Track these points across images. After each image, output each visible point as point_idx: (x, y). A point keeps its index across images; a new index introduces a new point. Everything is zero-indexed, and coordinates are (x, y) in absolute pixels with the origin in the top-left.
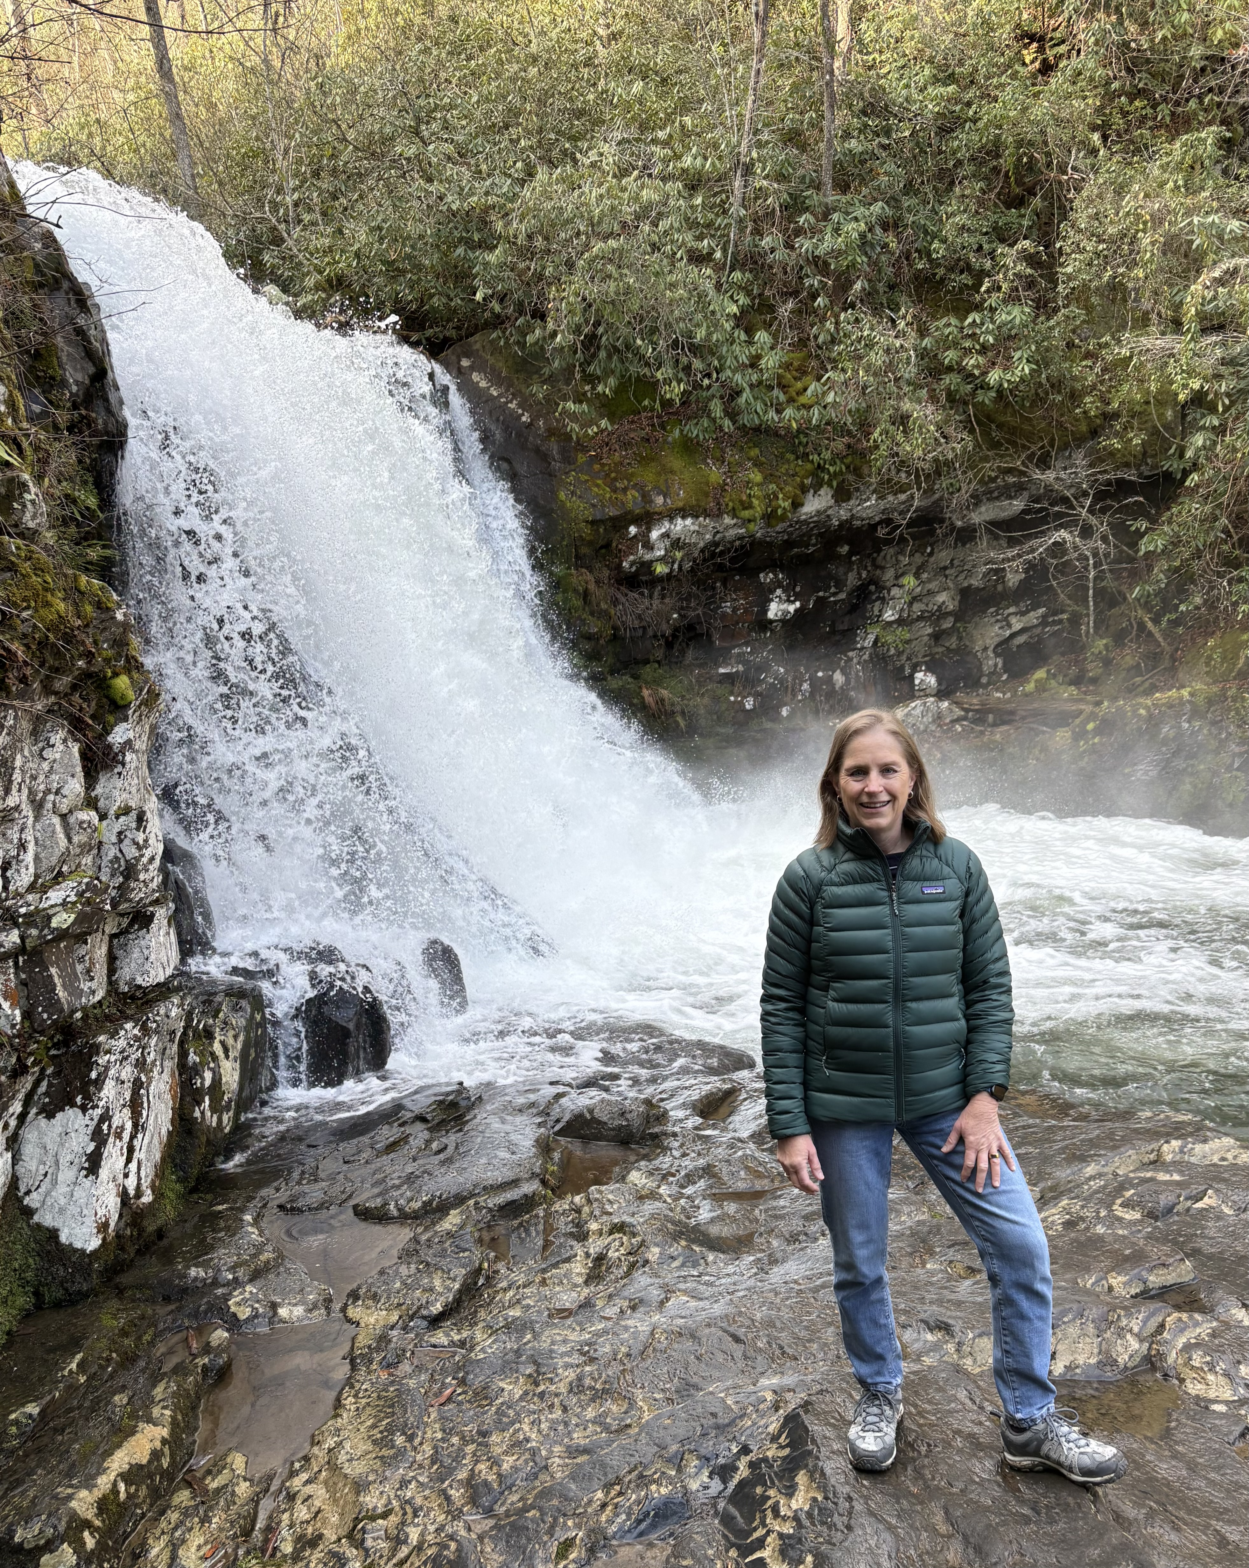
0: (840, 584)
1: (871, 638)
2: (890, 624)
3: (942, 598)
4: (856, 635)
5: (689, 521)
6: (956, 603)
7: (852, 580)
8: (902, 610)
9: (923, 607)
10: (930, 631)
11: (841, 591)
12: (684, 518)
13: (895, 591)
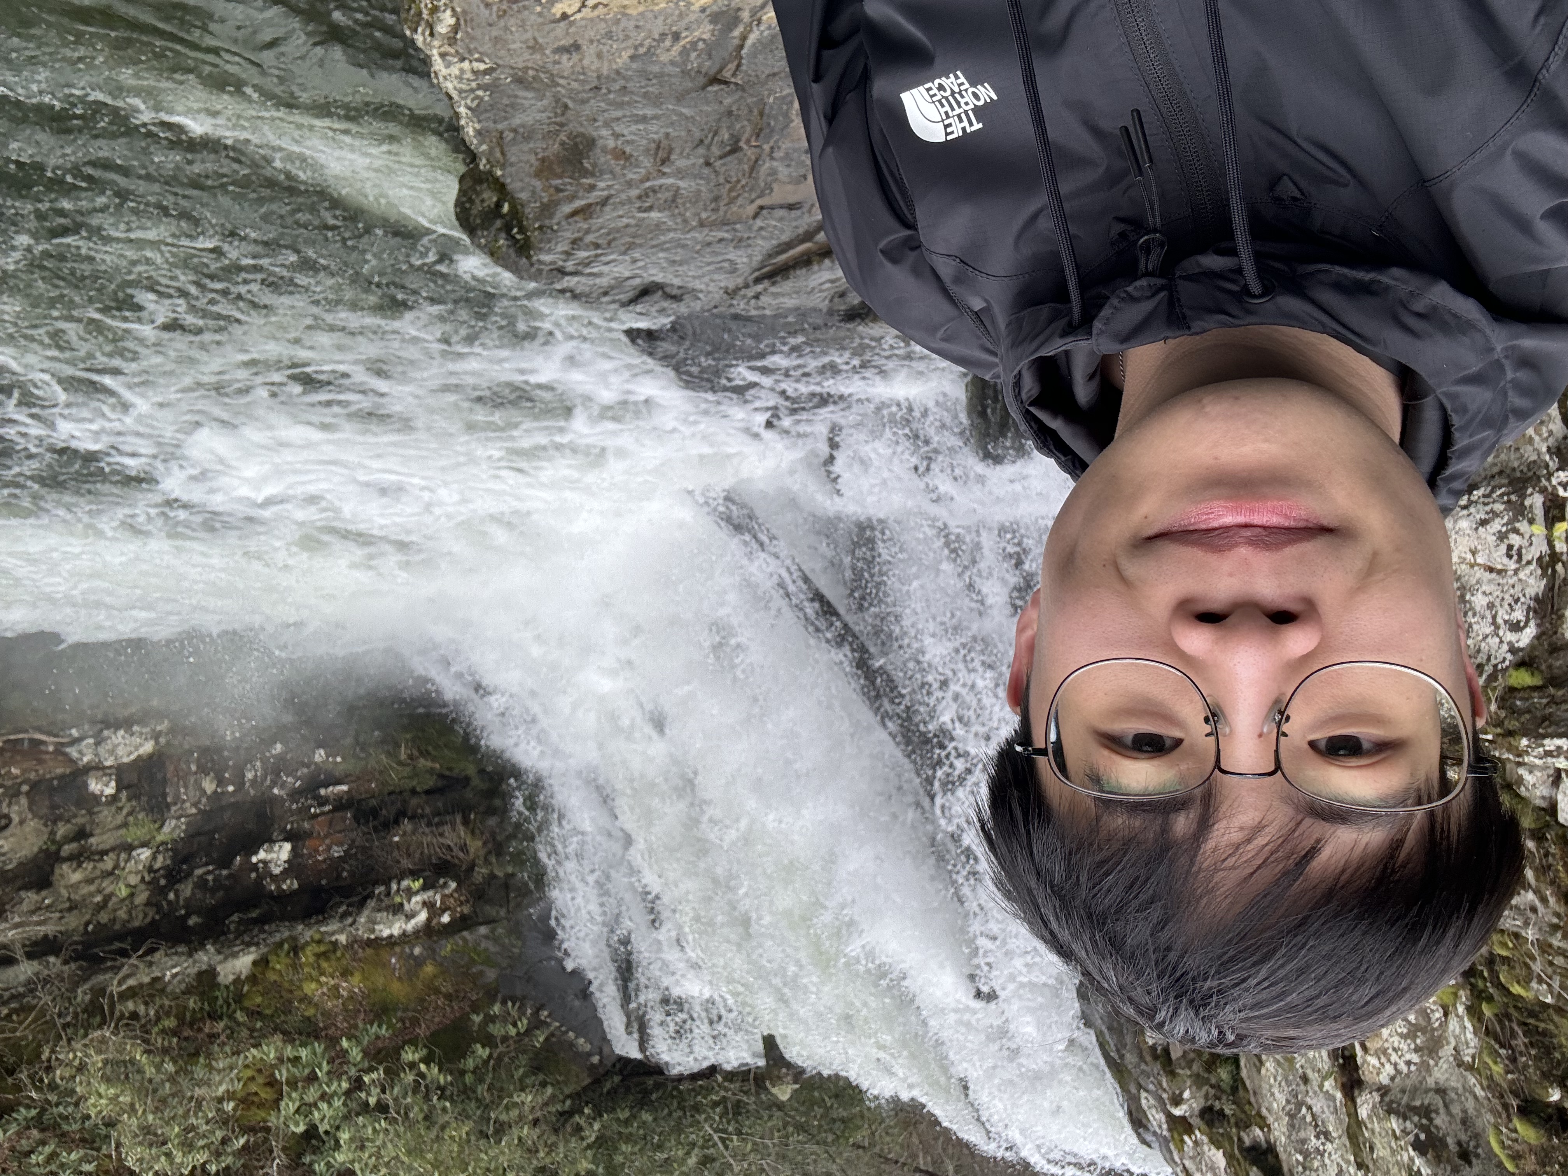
0: (202, 883)
1: (166, 829)
2: (144, 845)
3: (76, 877)
4: (185, 831)
5: (386, 933)
6: (57, 871)
7: (187, 889)
8: (127, 861)
9: (100, 865)
10: (92, 840)
11: (200, 877)
12: (391, 936)
13: (134, 880)
